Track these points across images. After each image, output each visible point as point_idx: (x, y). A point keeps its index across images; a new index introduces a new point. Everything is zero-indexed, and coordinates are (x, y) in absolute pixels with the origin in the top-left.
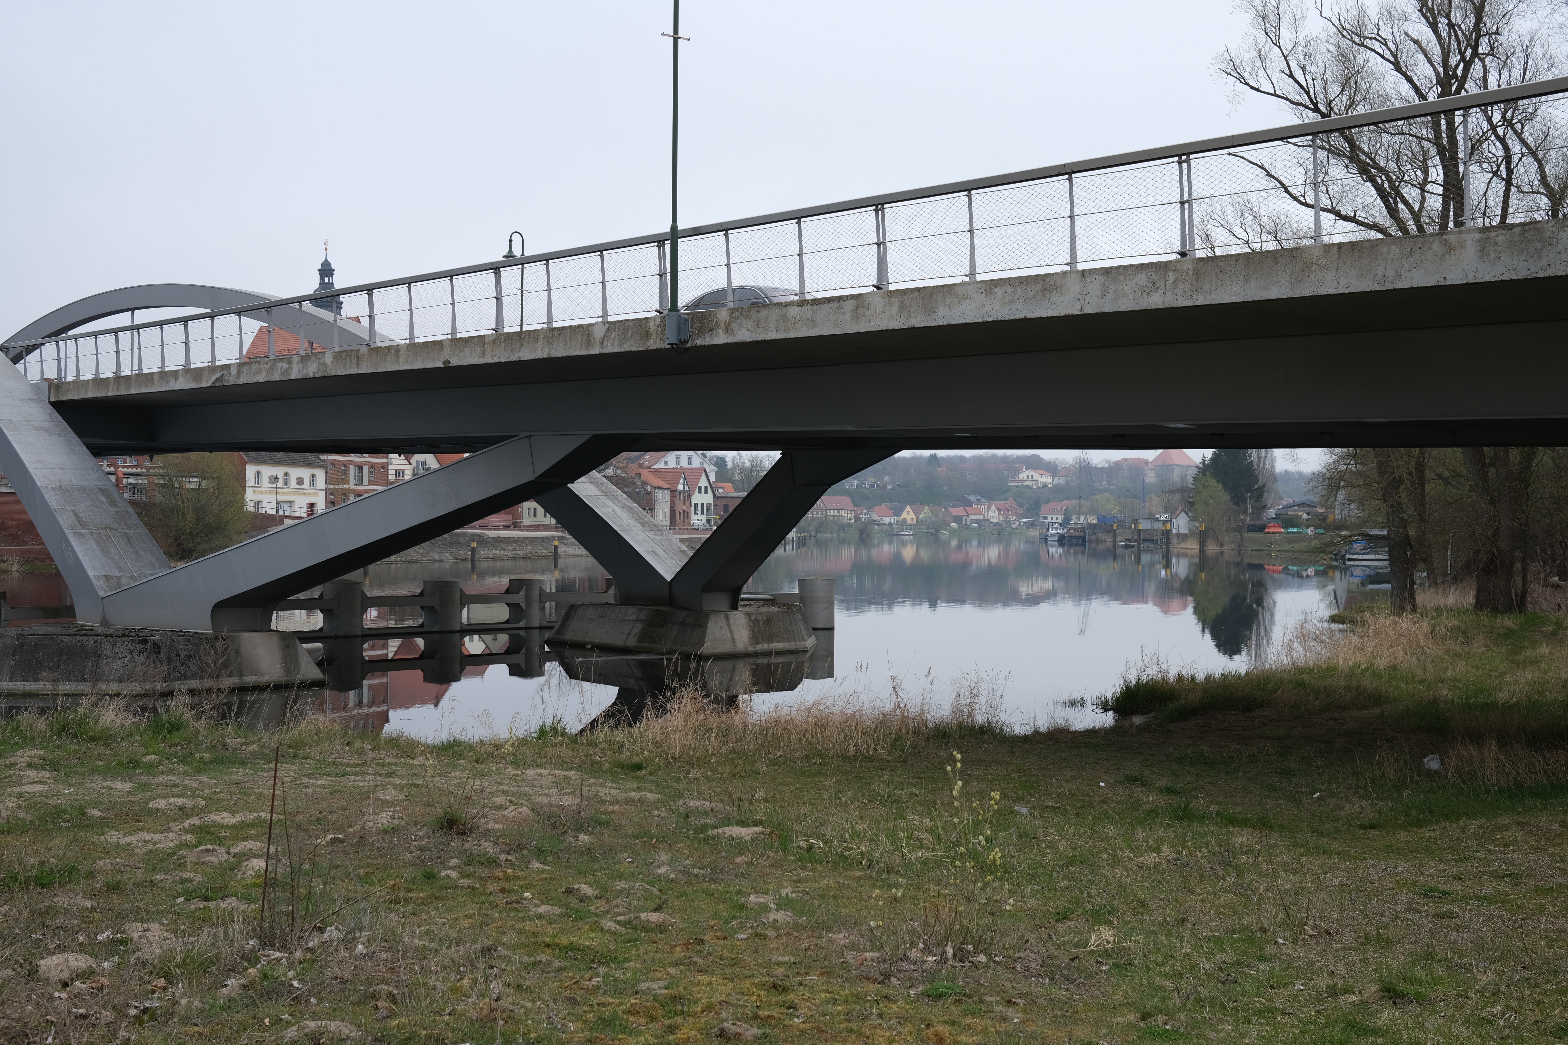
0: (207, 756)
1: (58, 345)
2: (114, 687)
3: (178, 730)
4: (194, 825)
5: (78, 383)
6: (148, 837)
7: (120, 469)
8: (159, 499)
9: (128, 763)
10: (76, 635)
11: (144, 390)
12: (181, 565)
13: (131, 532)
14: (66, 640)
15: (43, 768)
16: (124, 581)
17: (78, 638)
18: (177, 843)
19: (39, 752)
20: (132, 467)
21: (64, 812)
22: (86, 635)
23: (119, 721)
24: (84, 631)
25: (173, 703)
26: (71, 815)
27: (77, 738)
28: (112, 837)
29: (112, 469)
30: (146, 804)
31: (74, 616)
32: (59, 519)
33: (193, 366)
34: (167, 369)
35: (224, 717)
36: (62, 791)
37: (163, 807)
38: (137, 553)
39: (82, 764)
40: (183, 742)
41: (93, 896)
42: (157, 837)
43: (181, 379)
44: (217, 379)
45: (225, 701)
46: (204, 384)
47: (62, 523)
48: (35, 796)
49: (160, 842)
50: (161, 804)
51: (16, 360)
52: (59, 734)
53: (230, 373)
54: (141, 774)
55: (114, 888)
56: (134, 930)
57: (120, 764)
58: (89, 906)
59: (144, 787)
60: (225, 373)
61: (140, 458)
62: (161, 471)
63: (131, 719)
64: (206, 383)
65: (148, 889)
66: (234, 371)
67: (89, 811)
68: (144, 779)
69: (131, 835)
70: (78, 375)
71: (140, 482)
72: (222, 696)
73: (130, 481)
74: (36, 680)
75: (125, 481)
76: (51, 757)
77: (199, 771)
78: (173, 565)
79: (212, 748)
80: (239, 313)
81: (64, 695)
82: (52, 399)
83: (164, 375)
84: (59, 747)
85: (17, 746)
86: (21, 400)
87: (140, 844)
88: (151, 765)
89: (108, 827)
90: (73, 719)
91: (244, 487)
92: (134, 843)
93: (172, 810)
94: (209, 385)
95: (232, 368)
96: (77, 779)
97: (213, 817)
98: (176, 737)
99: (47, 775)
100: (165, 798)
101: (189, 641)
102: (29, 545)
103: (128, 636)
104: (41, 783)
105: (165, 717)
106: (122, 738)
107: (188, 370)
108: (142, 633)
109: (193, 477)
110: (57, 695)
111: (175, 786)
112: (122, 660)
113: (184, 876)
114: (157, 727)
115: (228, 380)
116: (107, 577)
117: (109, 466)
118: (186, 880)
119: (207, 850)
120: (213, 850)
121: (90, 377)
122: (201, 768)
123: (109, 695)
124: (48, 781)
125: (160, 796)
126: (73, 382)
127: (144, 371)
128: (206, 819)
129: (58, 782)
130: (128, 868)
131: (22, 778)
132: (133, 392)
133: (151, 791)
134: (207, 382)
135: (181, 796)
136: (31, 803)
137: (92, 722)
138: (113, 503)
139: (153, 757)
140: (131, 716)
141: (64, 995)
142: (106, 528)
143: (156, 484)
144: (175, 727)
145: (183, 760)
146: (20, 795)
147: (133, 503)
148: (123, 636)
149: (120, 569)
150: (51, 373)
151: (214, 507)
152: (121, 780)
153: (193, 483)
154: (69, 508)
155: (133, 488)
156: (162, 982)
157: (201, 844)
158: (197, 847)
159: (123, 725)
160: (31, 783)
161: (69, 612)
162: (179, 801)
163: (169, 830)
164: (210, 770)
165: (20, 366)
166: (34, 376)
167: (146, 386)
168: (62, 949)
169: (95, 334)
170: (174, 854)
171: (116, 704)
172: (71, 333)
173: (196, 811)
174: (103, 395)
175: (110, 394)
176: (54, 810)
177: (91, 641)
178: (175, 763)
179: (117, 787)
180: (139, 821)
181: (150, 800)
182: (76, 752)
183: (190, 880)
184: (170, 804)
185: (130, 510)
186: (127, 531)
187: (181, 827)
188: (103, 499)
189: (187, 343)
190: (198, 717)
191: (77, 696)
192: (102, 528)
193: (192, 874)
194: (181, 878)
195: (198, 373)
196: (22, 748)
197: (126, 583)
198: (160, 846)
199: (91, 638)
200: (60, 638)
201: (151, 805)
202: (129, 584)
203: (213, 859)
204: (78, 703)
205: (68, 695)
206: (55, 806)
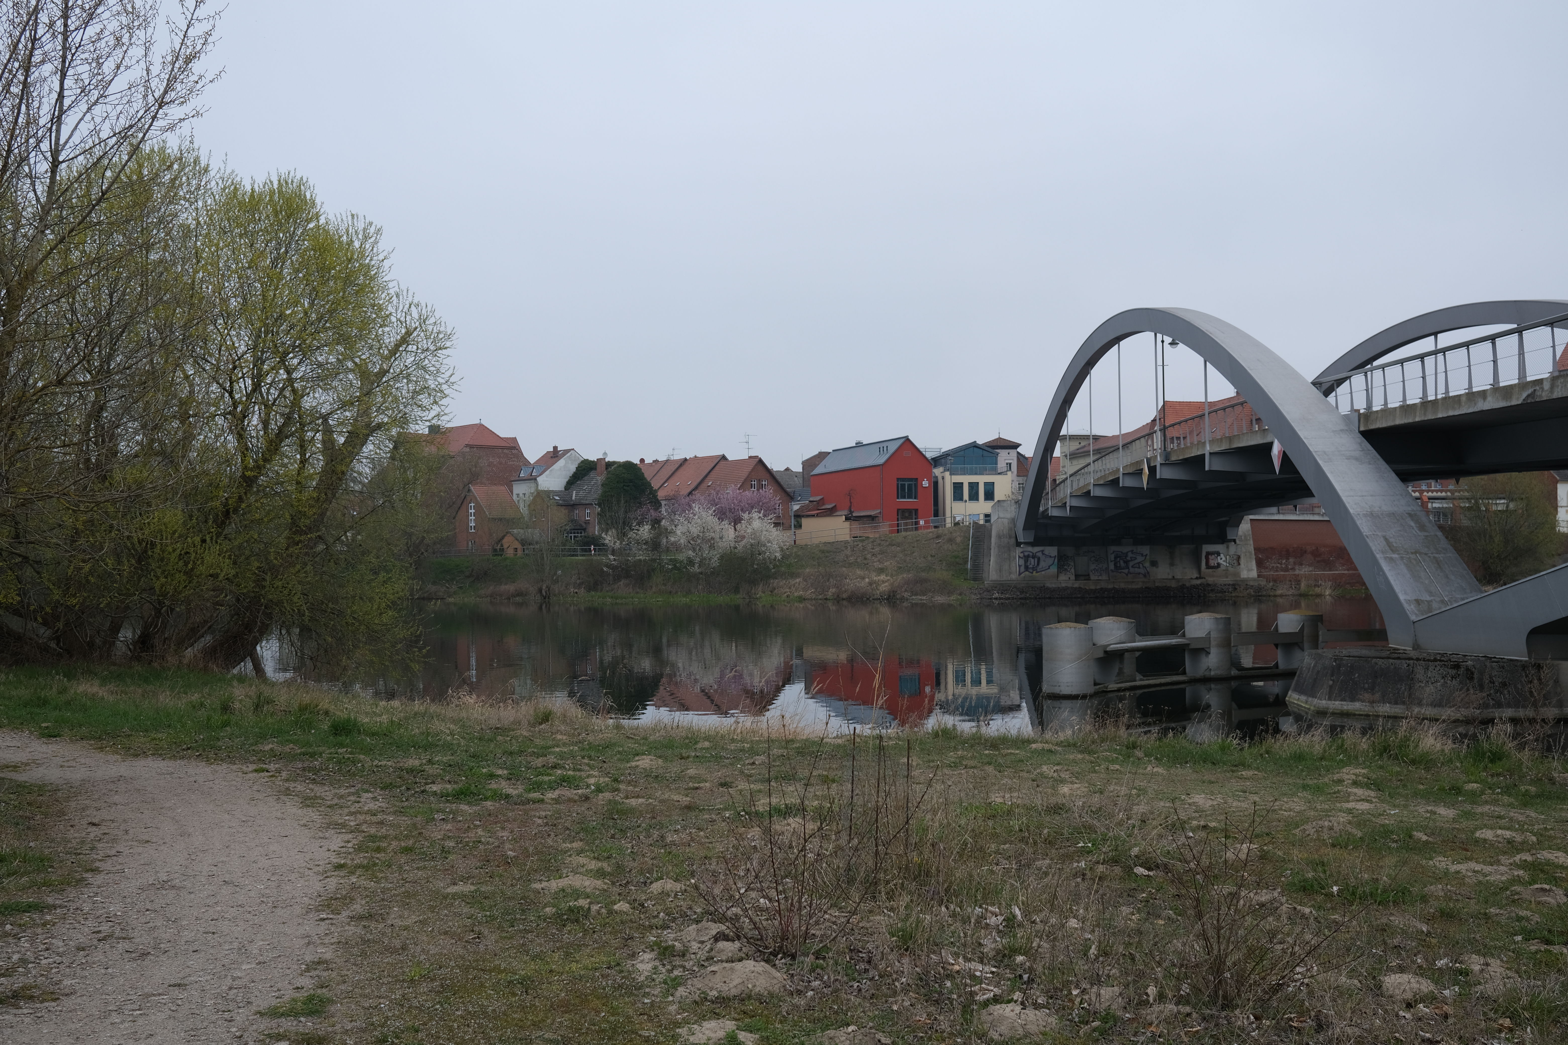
0: (1533, 789)
1: (1366, 376)
2: (1429, 712)
3: (1500, 759)
4: (1525, 861)
5: (1386, 411)
6: (1478, 867)
7: (1425, 494)
8: (1465, 522)
9: (1450, 789)
10: (1389, 658)
11: (1451, 413)
12: (1490, 590)
13: (1440, 556)
14: (1380, 663)
15: (1367, 786)
16: (1435, 605)
17: (1391, 661)
18: (1509, 877)
19: (1363, 771)
20: (1437, 491)
21: (1392, 832)
22: (1399, 658)
23: (1438, 746)
24: (1396, 654)
25: (1494, 731)
26: (1399, 836)
27: (1398, 759)
28: (1441, 862)
29: (1417, 494)
30: (1473, 833)
31: (1386, 639)
32: (1371, 544)
33: (1502, 384)
34: (1474, 390)
35: (1549, 749)
36: (1388, 812)
37: (1491, 838)
38: (1447, 577)
39: (1405, 786)
40: (1506, 773)
41: (1428, 921)
42: (1489, 869)
43: (1489, 399)
44: (1528, 396)
45: (1549, 732)
46: (1515, 402)
47: (1373, 548)
48: (1363, 813)
49: (1490, 874)
50: (1487, 834)
51: (1327, 393)
52: (1381, 755)
53: (1542, 388)
54: (1464, 801)
55: (1447, 915)
56: (1475, 963)
57: (1442, 789)
58: (1425, 929)
59: (1467, 815)
60: (1537, 388)
61: (1444, 482)
62: (1466, 494)
63: (1449, 746)
64: (1516, 400)
65: (1483, 922)
66: (1547, 386)
67: (1415, 833)
68: (1468, 807)
69: (1459, 863)
70: (1386, 403)
71: (1445, 505)
72: (1547, 727)
73: (1435, 505)
74: (1353, 700)
75: (1430, 505)
76: (1374, 776)
77: (1525, 805)
78: (1483, 588)
79: (1537, 781)
80: (1551, 324)
81: (1385, 717)
82: (1362, 429)
83: (1471, 396)
84: (1381, 767)
85: (1343, 764)
86: (1333, 431)
87: (1470, 874)
88: (1473, 793)
89: (1435, 852)
90: (1393, 741)
91: (1555, 507)
92: (1464, 872)
93: (1499, 842)
94: (1519, 402)
95: (1545, 383)
96: (1400, 801)
97: (1545, 855)
98: (1498, 768)
99: (1373, 794)
100: (1492, 829)
101: (1503, 667)
102: (1341, 570)
103: (1440, 661)
104: (1367, 801)
105: (1486, 745)
106: (1443, 764)
107: (1496, 389)
108: (1454, 658)
109: (1500, 499)
110: (1378, 716)
111: (1500, 817)
112: (1435, 685)
113: (1520, 913)
114: (1478, 755)
115: (1541, 396)
116: (1418, 602)
117: (1414, 491)
118: (1523, 918)
119: (1543, 890)
120: (1550, 890)
121: (1397, 405)
122: (1527, 801)
123: (1427, 719)
124: (1374, 800)
125: (1486, 826)
126: (1382, 410)
127: (1451, 394)
128: (1538, 856)
129: (1382, 801)
130: (1460, 897)
131: (1349, 794)
132: (1440, 415)
133: (1476, 820)
134: (1518, 399)
135: (1508, 829)
136: (1360, 820)
137: (1412, 745)
138: (1422, 528)
139: (1475, 785)
140: (1450, 742)
141: (1408, 1016)
142: (1415, 553)
143: (1461, 507)
144: (1497, 757)
145: (1507, 791)
146: (1350, 811)
147: (1441, 528)
148: (1435, 660)
149: (1431, 594)
150: (1361, 405)
151: (1523, 528)
152: (1444, 806)
153: (1501, 504)
154: (1380, 534)
155: (1438, 512)
156: (1507, 1022)
157: (1535, 882)
158: (1531, 884)
159: (1443, 750)
160: (1357, 801)
161: (1382, 635)
162: (1508, 834)
163: (1498, 862)
164: (1538, 804)
165: (1331, 398)
166: (1344, 408)
167: (1454, 409)
168: (1401, 969)
169: (1401, 362)
170: (1507, 889)
171: (1435, 729)
172: (1376, 363)
173: (1523, 847)
174: (1410, 420)
175: (1417, 419)
176: (1382, 829)
177: (1404, 665)
178: (1498, 793)
179: (1441, 812)
180: (1467, 850)
181: (1476, 829)
182: (1398, 773)
183: (1528, 919)
184: (1498, 836)
185: (1439, 534)
186: (1437, 555)
187: (1511, 861)
188: (1412, 524)
189: (1495, 362)
190: (1521, 747)
191: (1396, 718)
192: (1412, 553)
193: (1529, 913)
194: (1517, 915)
195: (1508, 391)
196: (1347, 765)
197: (1437, 608)
198: (1491, 878)
199: (1404, 661)
200: (1374, 660)
201: (1478, 834)
202: (1440, 608)
203: (1549, 899)
204: (1399, 726)
205: (1389, 717)
206: (1383, 826)
